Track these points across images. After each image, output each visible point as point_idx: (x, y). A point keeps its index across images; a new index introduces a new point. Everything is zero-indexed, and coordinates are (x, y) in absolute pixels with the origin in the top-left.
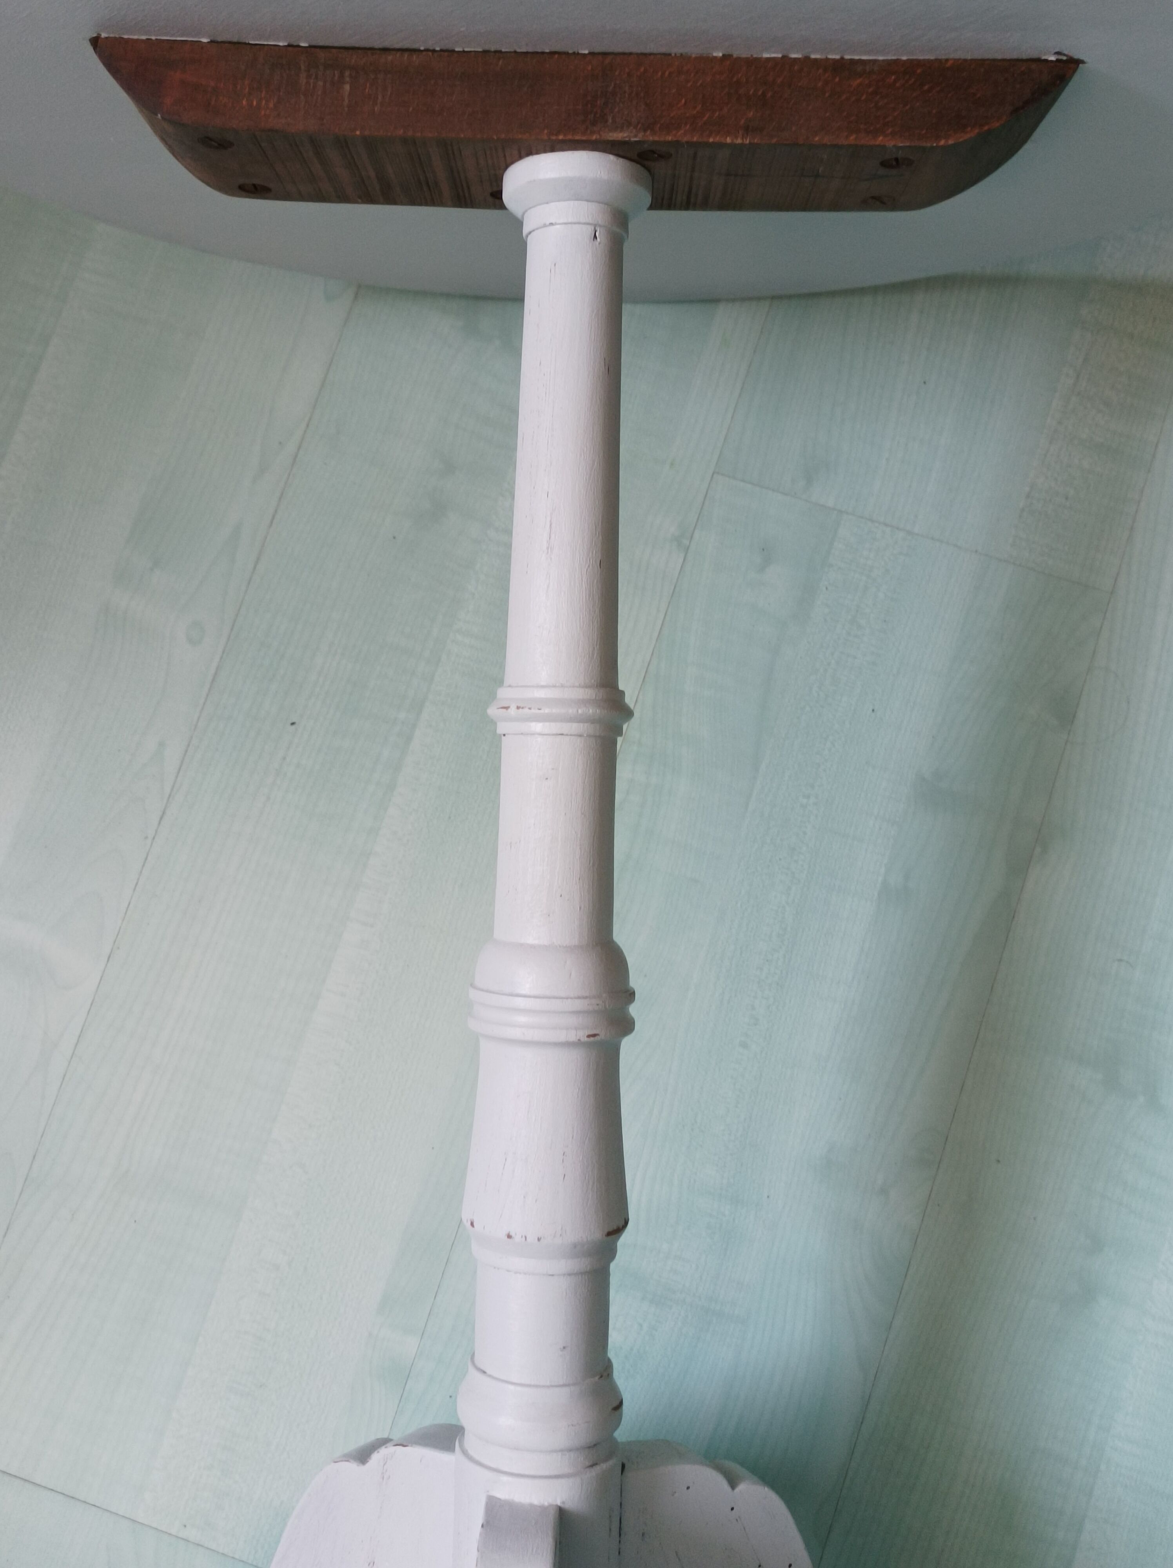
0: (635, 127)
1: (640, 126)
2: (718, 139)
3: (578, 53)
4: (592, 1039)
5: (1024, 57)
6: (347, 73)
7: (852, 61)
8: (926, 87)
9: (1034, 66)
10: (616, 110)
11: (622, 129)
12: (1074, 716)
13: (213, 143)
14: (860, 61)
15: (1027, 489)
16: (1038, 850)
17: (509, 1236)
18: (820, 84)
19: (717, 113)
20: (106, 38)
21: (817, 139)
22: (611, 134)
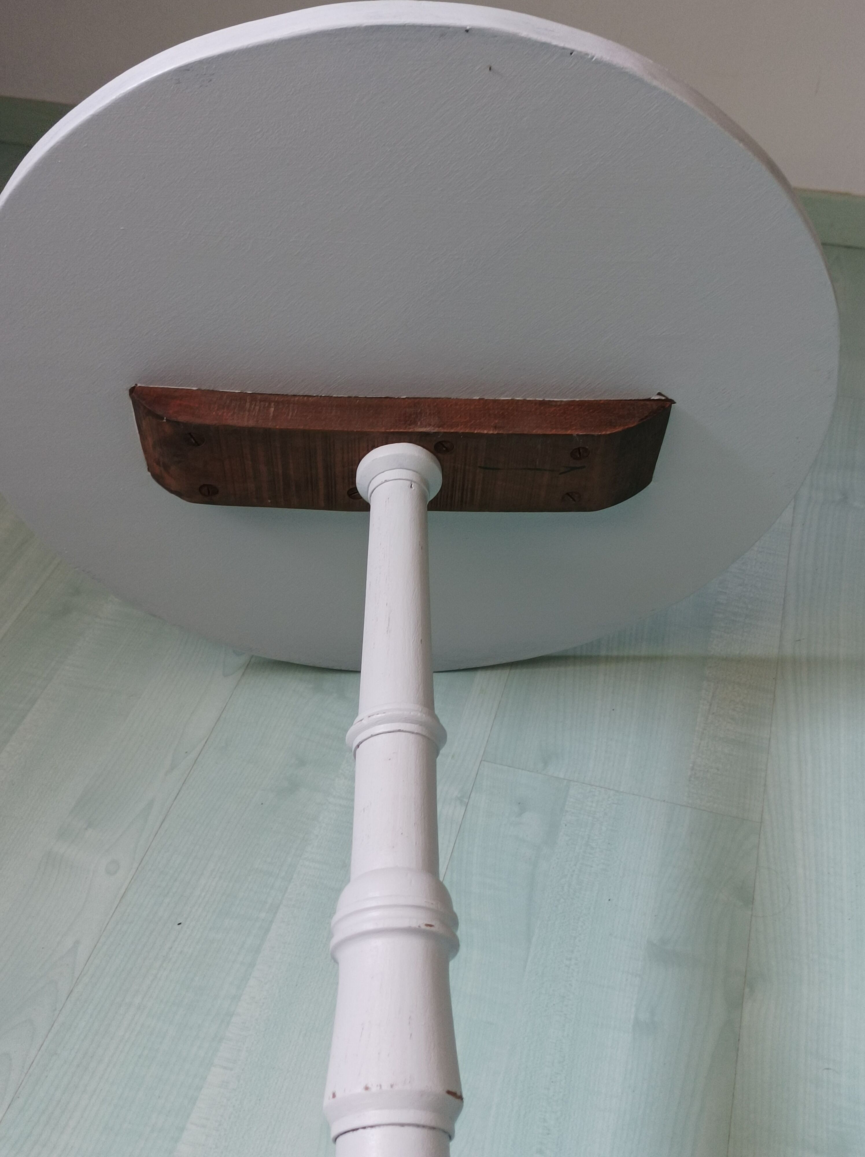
0: (433, 426)
1: (436, 425)
2: (479, 431)
3: (400, 398)
4: (428, 928)
5: (641, 398)
6: (273, 404)
7: (549, 401)
8: (591, 411)
9: (648, 403)
10: (422, 419)
11: (426, 427)
12: (753, 899)
13: (192, 440)
14: (553, 401)
15: (691, 765)
16: (747, 990)
17: (367, 1088)
18: (533, 409)
19: (478, 421)
20: (140, 387)
21: (534, 431)
22: (420, 429)
